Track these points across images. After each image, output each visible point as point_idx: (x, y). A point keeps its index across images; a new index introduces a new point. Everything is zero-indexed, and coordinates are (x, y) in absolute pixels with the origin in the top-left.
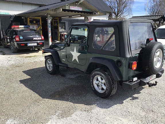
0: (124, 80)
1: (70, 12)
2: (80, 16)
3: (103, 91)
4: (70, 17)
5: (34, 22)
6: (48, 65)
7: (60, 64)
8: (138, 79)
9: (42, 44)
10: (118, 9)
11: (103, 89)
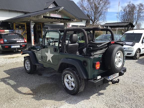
0: (89, 78)
1: (50, 19)
2: (60, 22)
3: (72, 88)
4: (52, 23)
5: (20, 27)
6: (26, 65)
7: (36, 64)
8: (101, 77)
9: (25, 46)
10: (94, 17)
11: (72, 87)
